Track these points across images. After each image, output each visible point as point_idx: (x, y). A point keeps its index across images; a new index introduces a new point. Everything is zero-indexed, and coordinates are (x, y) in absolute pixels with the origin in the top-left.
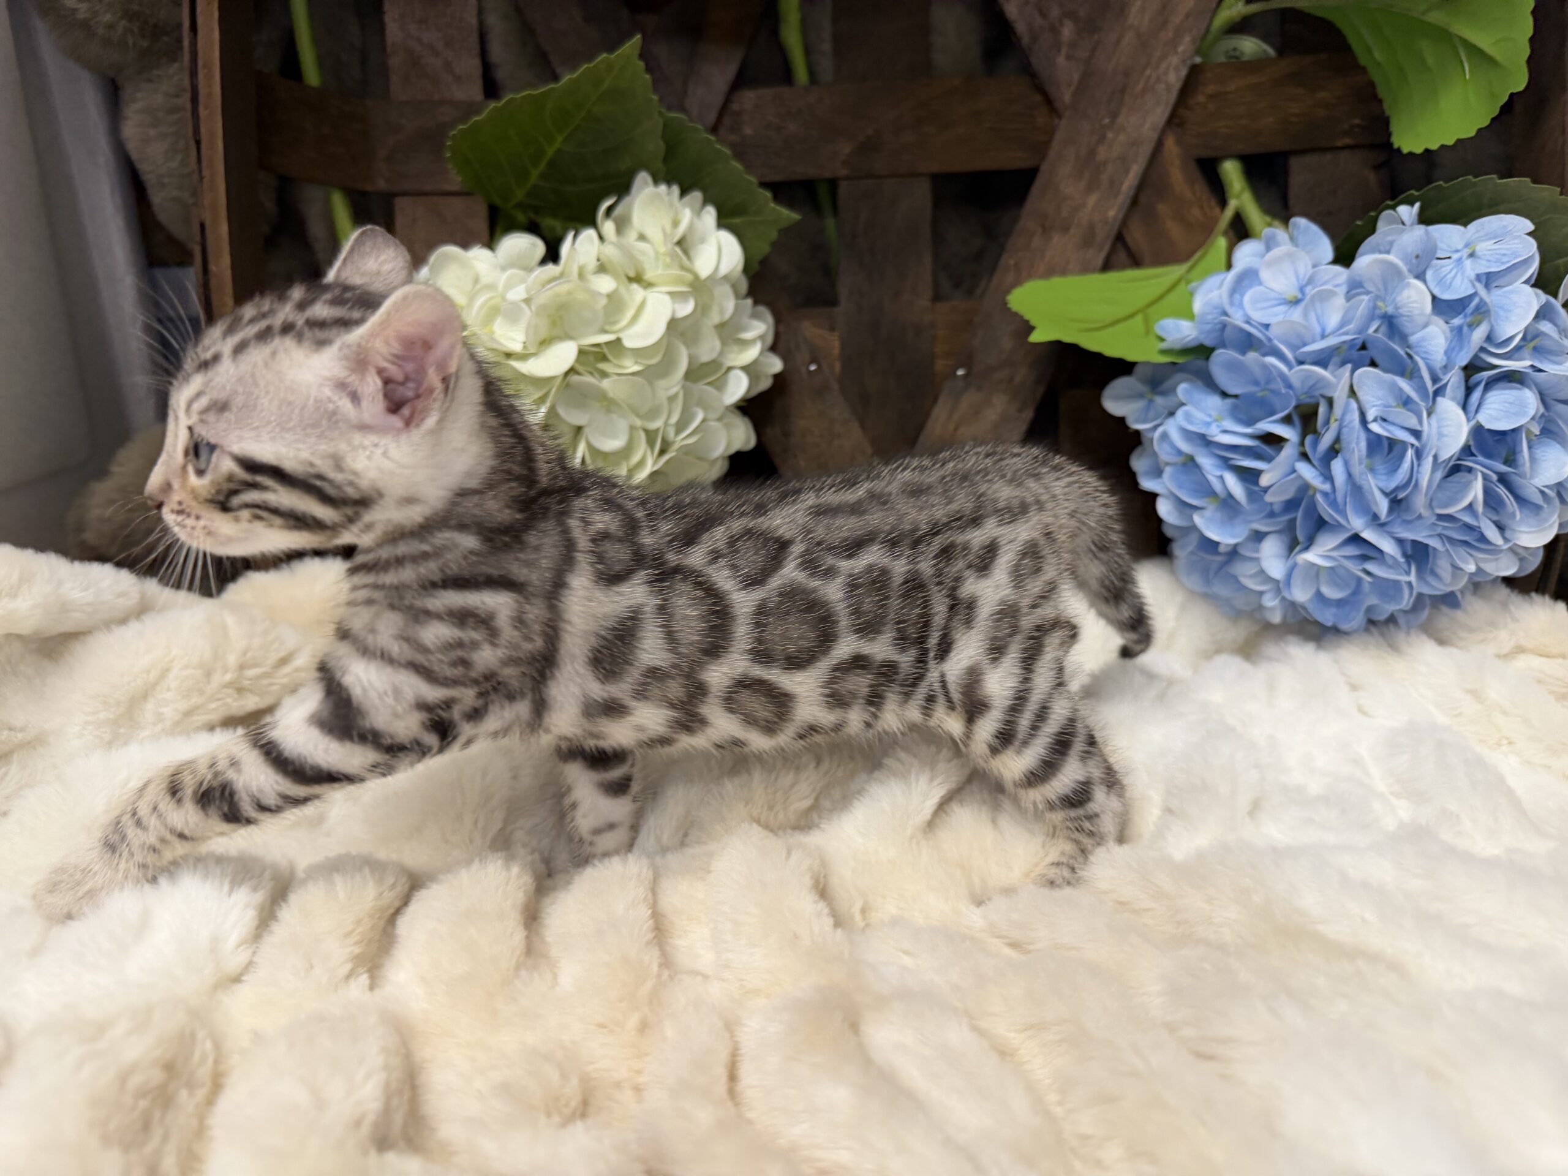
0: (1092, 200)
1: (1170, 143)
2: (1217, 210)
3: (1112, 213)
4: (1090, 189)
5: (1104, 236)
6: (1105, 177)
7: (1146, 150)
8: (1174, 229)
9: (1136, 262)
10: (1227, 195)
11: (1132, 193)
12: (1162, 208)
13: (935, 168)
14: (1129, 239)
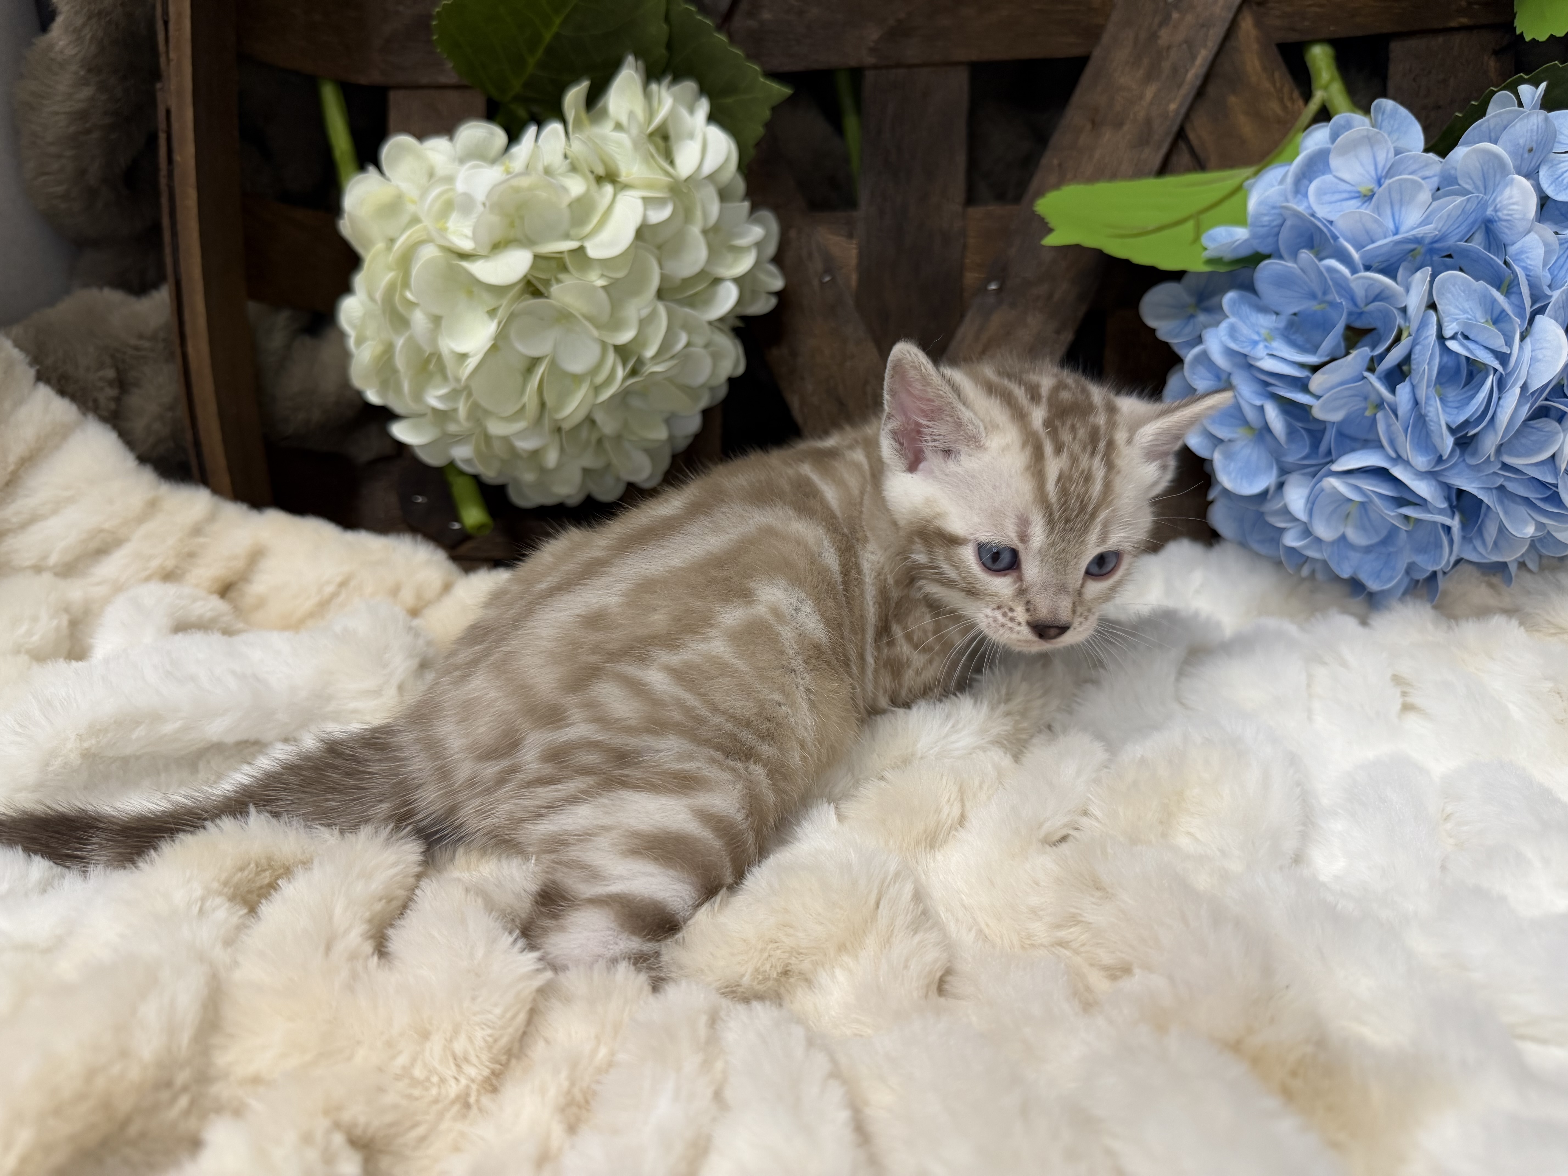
0: (1150, 92)
1: (1247, 24)
2: (1301, 102)
3: (1173, 106)
4: (1149, 78)
5: (1164, 132)
6: (1166, 65)
7: (1216, 34)
8: (1246, 126)
9: (1200, 165)
10: (1313, 87)
11: (1198, 83)
12: (1232, 100)
13: (974, 55)
14: (1192, 136)
